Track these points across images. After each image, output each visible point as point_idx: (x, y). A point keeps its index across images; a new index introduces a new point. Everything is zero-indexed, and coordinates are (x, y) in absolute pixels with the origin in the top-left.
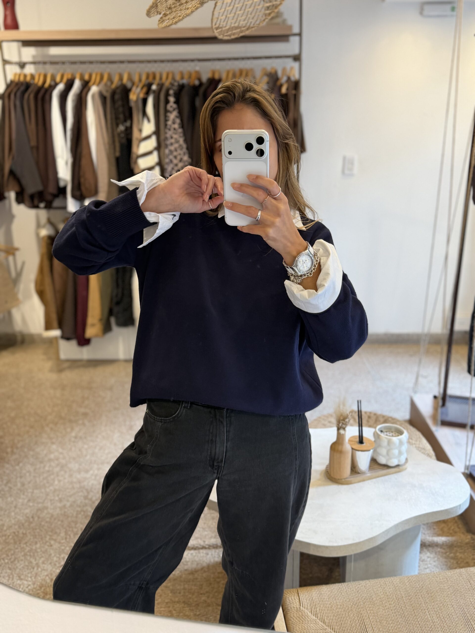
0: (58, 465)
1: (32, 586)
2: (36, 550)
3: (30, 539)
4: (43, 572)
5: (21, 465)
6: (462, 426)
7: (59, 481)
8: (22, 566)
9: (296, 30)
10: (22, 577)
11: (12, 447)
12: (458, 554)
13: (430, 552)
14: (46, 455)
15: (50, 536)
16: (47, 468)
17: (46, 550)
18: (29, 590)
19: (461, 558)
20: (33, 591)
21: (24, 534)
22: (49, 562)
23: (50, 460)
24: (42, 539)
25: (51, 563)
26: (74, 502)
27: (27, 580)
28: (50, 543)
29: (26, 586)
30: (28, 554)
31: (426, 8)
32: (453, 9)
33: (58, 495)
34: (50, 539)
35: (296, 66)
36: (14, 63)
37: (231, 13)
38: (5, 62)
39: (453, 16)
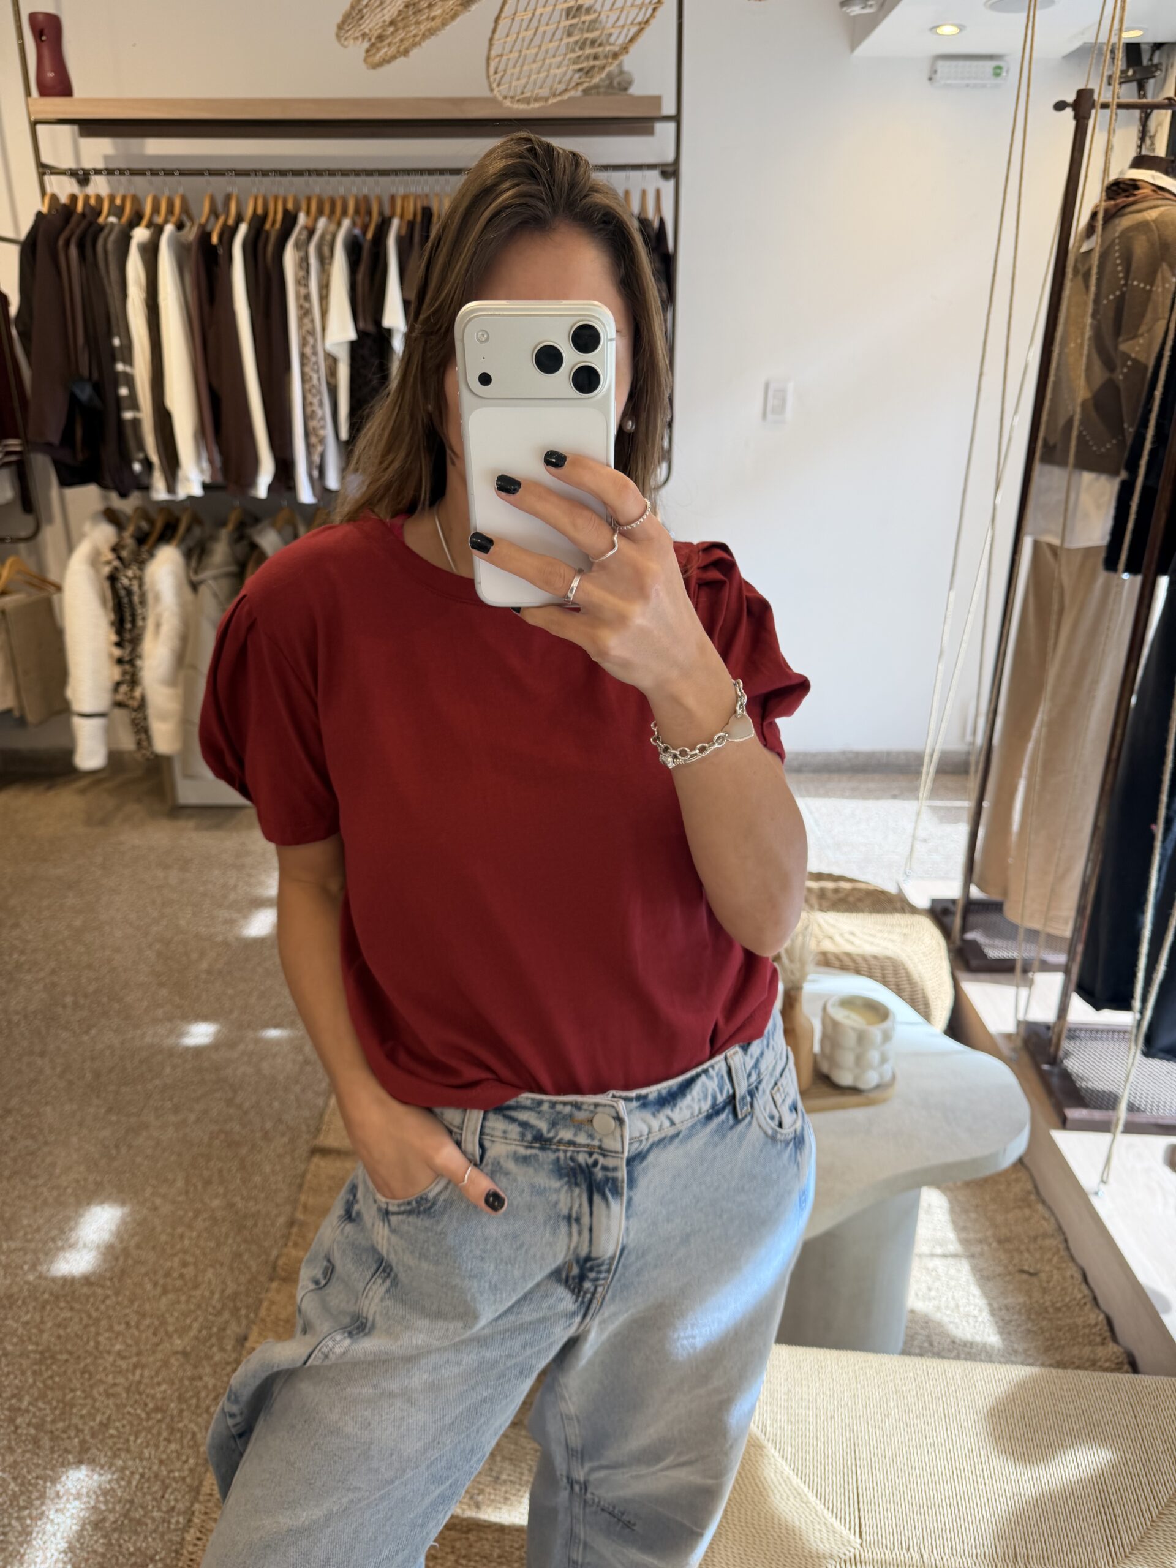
1: (114, 1299)
5: (93, 1032)
7: (174, 1067)
9: (669, 109)
11: (74, 994)
15: (154, 1187)
18: (108, 1307)
20: (114, 1309)
25: (154, 1248)
26: (205, 1112)
27: (102, 1287)
29: (100, 1298)
31: (943, 66)
32: (997, 72)
33: (171, 1099)
34: (153, 1194)
35: (668, 187)
36: (63, 173)
37: (532, 45)
38: (44, 169)
39: (997, 86)
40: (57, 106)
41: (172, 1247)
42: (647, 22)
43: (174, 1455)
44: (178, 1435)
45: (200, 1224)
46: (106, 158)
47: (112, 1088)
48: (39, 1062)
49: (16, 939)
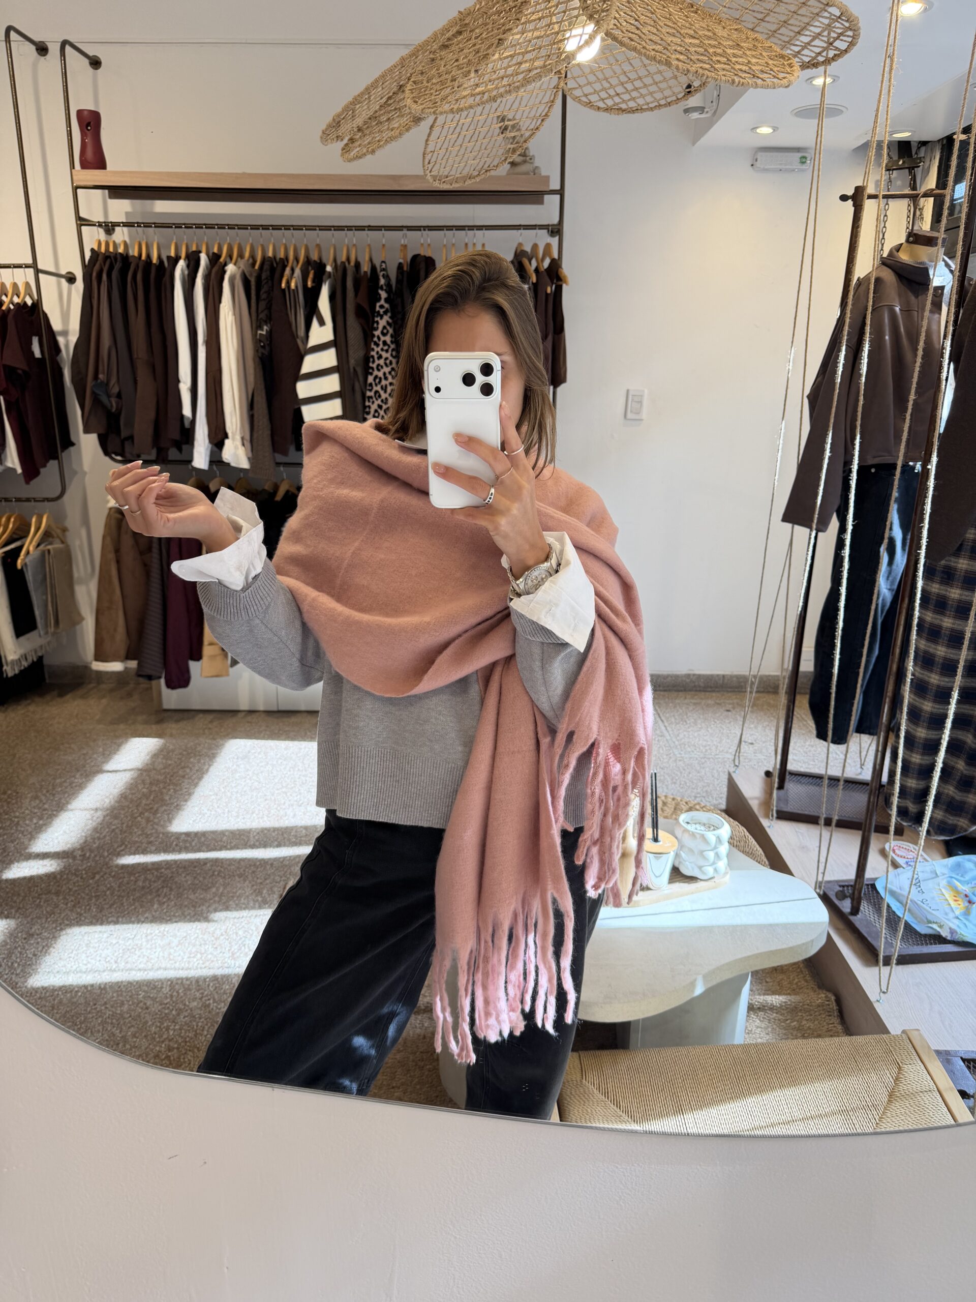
0: (158, 878)
2: (121, 1015)
4: (134, 1050)
5: (97, 877)
6: (811, 820)
9: (554, 184)
12: (804, 1022)
13: (759, 1020)
15: (144, 991)
16: (140, 883)
17: (139, 1016)
19: (809, 1028)
26: (185, 937)
28: (145, 1004)
31: (761, 156)
32: (803, 160)
34: (144, 997)
35: (554, 241)
36: (95, 225)
37: (456, 145)
38: (81, 222)
39: (803, 170)
40: (94, 176)
41: (160, 1037)
42: (537, 128)
45: (181, 1019)
46: (127, 213)
48: (55, 898)
49: (34, 807)
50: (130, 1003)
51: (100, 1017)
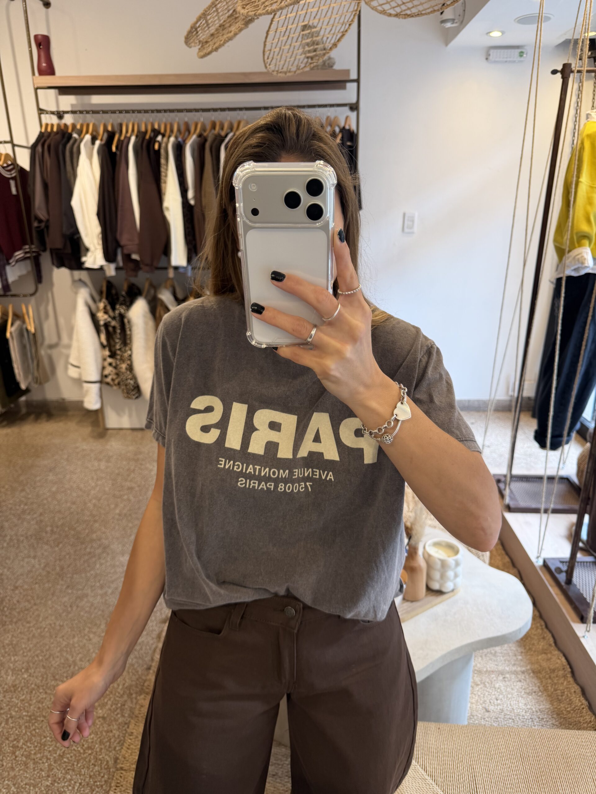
0: (100, 546)
2: (73, 645)
3: (67, 632)
5: (61, 545)
6: (534, 511)
7: (101, 564)
8: (57, 664)
9: (354, 76)
10: (57, 677)
11: (52, 526)
14: (87, 535)
15: (90, 628)
16: (88, 550)
17: (84, 645)
21: (61, 626)
22: (87, 659)
23: (92, 541)
24: (80, 631)
28: (89, 637)
30: (65, 649)
31: (493, 52)
32: (521, 54)
33: (99, 581)
34: (88, 632)
35: (353, 115)
36: (51, 113)
37: (287, 44)
38: (41, 111)
39: (521, 61)
40: (48, 80)
43: (98, 773)
44: (100, 762)
46: (72, 105)
47: (69, 575)
48: (33, 561)
49: (23, 497)
50: (79, 636)
51: (60, 646)
